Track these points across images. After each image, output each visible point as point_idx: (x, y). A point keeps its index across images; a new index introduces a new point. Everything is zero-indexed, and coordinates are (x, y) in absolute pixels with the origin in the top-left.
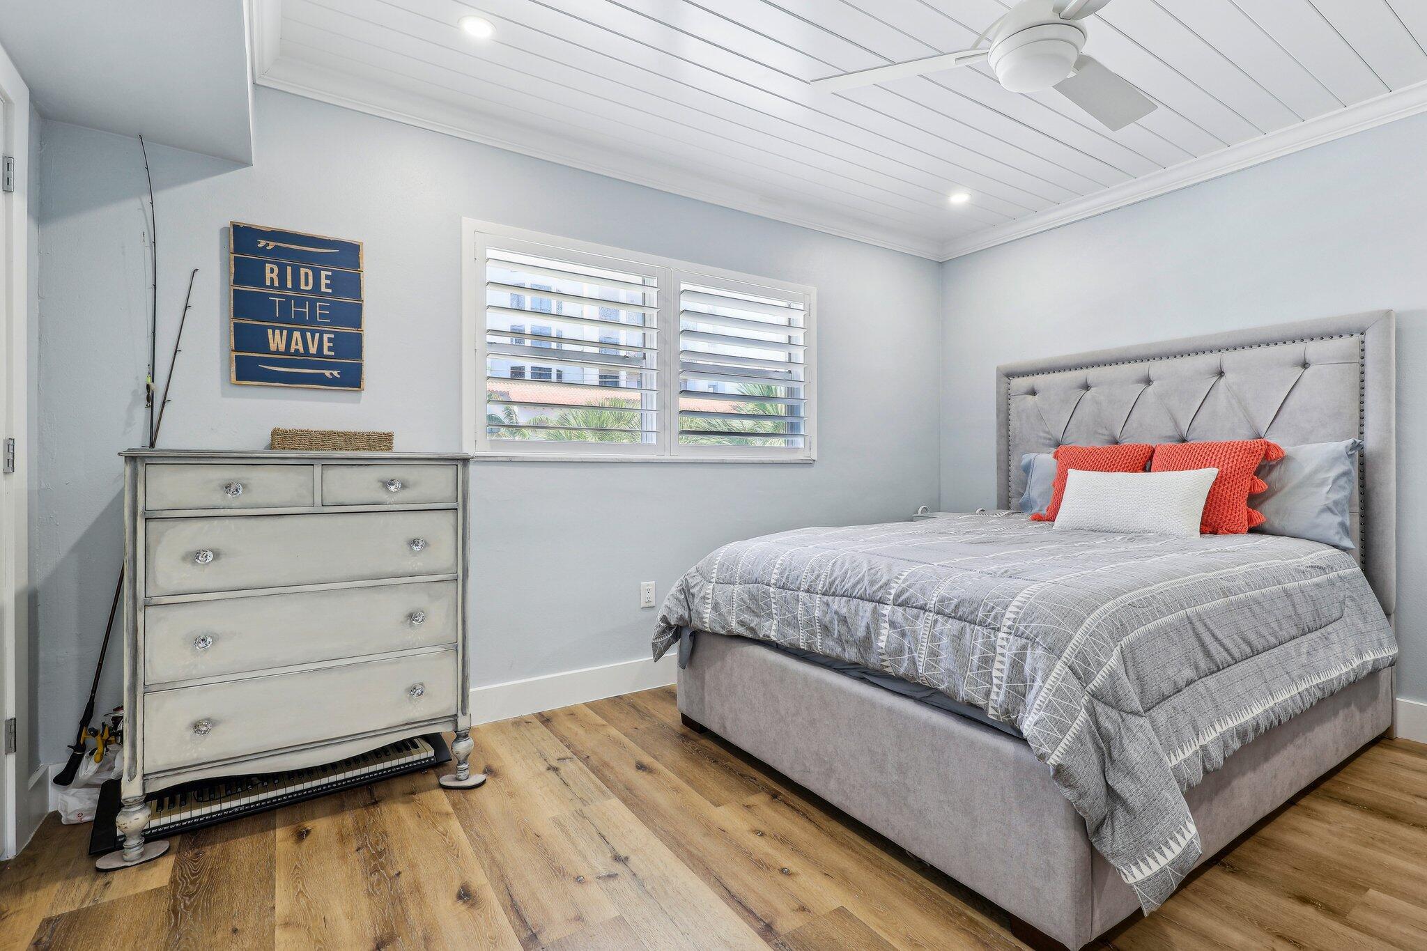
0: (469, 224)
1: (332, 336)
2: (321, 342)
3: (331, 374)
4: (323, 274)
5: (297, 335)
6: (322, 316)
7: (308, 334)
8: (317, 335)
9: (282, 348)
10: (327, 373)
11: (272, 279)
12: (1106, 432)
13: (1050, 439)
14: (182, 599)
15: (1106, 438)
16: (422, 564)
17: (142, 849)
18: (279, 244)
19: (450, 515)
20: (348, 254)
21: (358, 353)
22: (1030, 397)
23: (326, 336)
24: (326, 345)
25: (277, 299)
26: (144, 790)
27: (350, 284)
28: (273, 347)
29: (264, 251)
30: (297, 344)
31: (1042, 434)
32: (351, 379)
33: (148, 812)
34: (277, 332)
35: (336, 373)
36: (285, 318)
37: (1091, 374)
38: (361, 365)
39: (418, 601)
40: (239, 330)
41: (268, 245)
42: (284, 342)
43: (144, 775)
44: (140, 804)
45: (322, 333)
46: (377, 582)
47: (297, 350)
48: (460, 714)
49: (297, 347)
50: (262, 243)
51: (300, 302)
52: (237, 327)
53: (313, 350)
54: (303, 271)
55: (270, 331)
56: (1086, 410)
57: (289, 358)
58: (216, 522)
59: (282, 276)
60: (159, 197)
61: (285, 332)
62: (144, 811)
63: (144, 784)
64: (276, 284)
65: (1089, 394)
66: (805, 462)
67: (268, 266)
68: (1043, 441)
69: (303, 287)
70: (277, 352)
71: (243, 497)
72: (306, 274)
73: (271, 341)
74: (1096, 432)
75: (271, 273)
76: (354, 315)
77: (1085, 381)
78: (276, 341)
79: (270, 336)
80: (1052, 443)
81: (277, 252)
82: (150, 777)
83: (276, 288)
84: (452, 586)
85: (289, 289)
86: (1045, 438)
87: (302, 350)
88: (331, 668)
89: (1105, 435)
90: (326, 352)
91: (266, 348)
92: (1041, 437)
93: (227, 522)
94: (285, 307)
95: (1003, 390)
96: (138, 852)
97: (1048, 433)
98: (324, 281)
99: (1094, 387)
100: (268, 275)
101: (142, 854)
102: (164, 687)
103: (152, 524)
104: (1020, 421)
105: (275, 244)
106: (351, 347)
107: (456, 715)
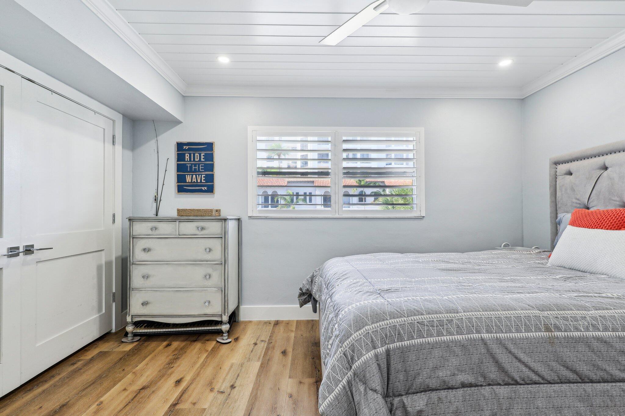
0: (250, 128)
1: (205, 175)
2: (201, 178)
3: (204, 188)
4: (202, 154)
5: (194, 176)
6: (202, 169)
7: (197, 175)
8: (200, 175)
9: (190, 181)
10: (203, 188)
11: (187, 158)
12: (618, 199)
13: (580, 204)
14: (143, 263)
15: (618, 203)
16: (210, 257)
17: (132, 338)
18: (189, 147)
19: (220, 239)
20: (210, 146)
21: (212, 181)
22: (568, 176)
23: (203, 176)
24: (203, 178)
25: (189, 165)
26: (132, 320)
27: (210, 157)
28: (187, 181)
29: (185, 150)
30: (194, 179)
31: (574, 200)
32: (210, 190)
33: (133, 327)
34: (189, 176)
35: (206, 188)
36: (191, 171)
37: (608, 160)
38: (213, 185)
39: (210, 271)
40: (178, 176)
41: (186, 147)
42: (191, 179)
43: (132, 316)
44: (131, 324)
45: (201, 175)
46: (196, 263)
47: (194, 181)
48: (223, 314)
49: (194, 180)
50: (185, 147)
51: (195, 165)
52: (178, 175)
53: (199, 181)
54: (196, 154)
55: (187, 176)
56: (603, 184)
57: (192, 184)
58: (150, 240)
59: (190, 157)
60: (160, 138)
61: (191, 176)
62: (132, 326)
63: (132, 318)
64: (188, 160)
65: (606, 173)
66: (417, 217)
67: (186, 154)
68: (575, 205)
69: (196, 160)
70: (189, 183)
71: (157, 232)
72: (197, 155)
73: (187, 179)
74: (610, 199)
75: (187, 157)
76: (211, 168)
77: (603, 164)
78: (188, 179)
79: (187, 177)
80: (582, 206)
81: (189, 149)
82: (133, 316)
83: (189, 161)
84: (220, 266)
85: (192, 161)
86: (576, 203)
87: (196, 181)
88: (181, 291)
89: (616, 201)
90: (203, 181)
91: (186, 182)
92: (573, 202)
93: (153, 239)
94: (191, 167)
95: (553, 172)
96: (131, 338)
97: (578, 200)
98: (202, 157)
99: (610, 167)
100: (186, 157)
101: (132, 339)
102: (137, 289)
103: (134, 239)
104: (561, 192)
105: (188, 147)
106: (210, 178)
107: (222, 315)
